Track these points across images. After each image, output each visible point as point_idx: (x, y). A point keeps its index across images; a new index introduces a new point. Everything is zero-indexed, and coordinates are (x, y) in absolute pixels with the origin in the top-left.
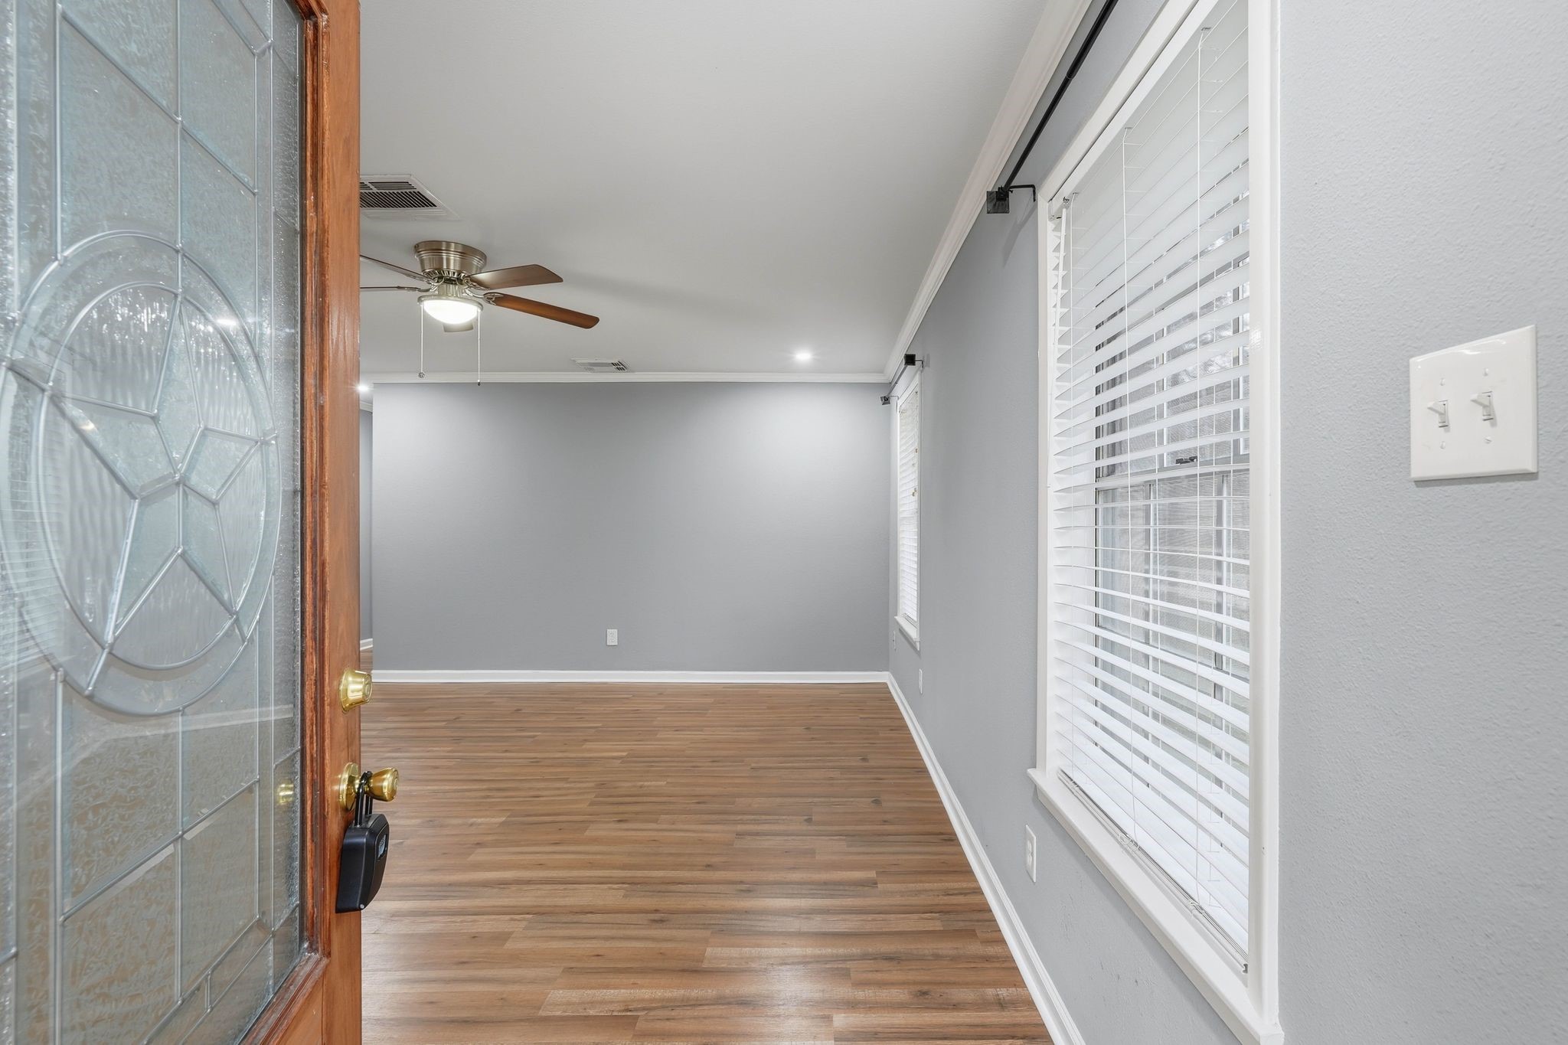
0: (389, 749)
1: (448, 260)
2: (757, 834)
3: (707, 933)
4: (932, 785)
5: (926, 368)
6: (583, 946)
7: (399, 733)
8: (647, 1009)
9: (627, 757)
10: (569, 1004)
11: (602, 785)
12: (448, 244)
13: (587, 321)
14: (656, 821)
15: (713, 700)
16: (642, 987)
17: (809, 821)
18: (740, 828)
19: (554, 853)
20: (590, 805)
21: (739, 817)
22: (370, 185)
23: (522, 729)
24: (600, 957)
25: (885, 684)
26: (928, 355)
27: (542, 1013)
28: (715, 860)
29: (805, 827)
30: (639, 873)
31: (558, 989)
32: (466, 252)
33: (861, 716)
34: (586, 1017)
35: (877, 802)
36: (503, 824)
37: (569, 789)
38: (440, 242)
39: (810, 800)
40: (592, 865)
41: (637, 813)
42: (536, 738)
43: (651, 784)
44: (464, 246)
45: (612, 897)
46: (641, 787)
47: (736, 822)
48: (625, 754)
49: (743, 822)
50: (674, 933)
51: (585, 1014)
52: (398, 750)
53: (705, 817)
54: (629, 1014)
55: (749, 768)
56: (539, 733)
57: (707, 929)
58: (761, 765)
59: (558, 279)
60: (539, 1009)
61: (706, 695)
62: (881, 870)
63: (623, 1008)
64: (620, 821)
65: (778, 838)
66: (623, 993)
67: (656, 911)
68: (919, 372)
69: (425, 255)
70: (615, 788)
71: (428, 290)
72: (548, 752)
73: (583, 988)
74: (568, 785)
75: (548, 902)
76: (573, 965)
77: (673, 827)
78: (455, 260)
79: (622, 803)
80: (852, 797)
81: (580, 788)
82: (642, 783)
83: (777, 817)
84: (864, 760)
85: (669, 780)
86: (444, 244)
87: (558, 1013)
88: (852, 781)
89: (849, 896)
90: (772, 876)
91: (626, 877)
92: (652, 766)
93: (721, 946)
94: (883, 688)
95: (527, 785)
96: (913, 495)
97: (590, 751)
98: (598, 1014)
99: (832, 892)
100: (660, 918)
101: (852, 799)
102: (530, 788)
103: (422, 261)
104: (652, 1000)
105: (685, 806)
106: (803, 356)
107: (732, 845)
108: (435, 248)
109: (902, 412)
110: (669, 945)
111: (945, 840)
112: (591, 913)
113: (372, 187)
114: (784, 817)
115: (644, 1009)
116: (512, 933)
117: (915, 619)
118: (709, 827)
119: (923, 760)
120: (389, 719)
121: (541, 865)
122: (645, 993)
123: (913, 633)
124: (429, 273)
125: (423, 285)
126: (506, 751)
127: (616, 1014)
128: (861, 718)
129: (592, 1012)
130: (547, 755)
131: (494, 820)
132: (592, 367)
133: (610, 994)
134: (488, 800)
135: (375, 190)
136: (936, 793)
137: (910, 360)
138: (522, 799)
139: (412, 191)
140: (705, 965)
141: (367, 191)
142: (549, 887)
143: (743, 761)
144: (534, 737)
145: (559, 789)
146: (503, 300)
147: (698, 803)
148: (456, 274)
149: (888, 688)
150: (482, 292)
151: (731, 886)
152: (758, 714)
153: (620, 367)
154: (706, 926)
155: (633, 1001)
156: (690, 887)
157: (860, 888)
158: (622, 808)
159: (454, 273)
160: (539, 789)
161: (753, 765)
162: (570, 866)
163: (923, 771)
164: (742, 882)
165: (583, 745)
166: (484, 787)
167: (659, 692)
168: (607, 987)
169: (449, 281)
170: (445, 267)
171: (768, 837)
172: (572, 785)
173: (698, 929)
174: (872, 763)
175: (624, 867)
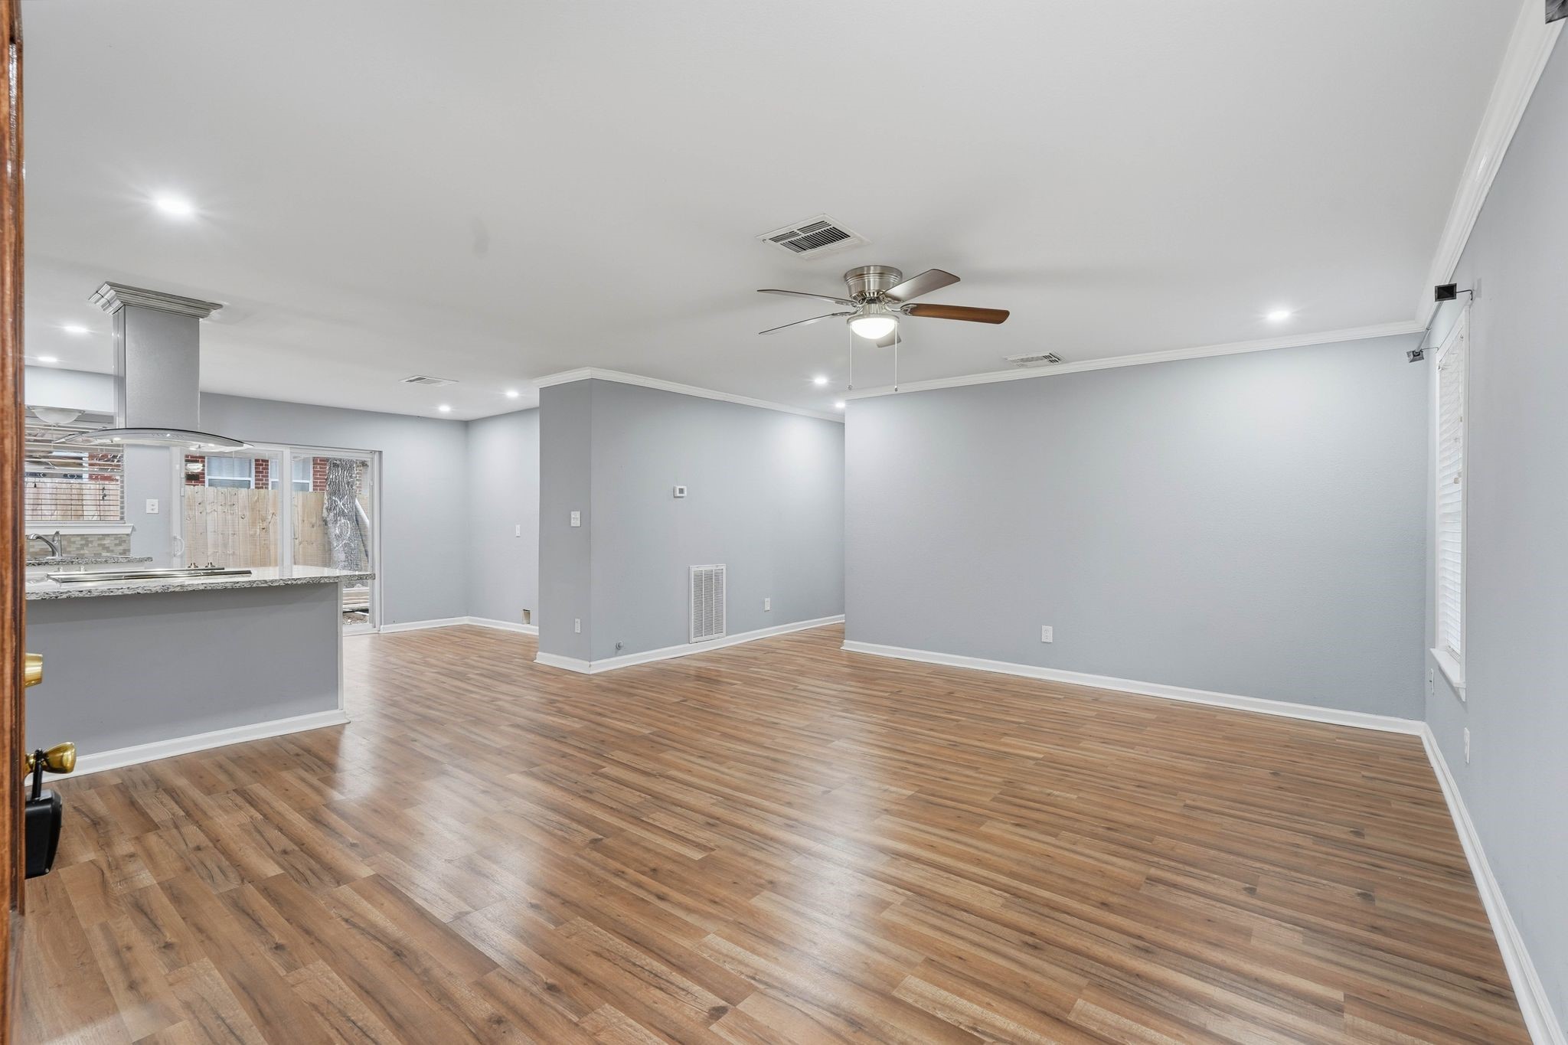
0: (840, 708)
1: (869, 282)
2: (1175, 886)
3: (1083, 982)
4: (1477, 900)
5: (1477, 300)
6: (948, 942)
7: (852, 696)
8: (996, 1039)
9: (1041, 759)
10: (921, 996)
11: (1010, 782)
12: (869, 267)
13: (998, 316)
14: (1055, 836)
15: (1155, 716)
16: (996, 1011)
17: (1251, 891)
18: (1153, 871)
19: (948, 839)
20: (993, 800)
21: (1156, 859)
22: (798, 232)
23: (951, 712)
24: (962, 961)
25: (1419, 738)
26: (1479, 281)
27: (895, 993)
28: (1113, 900)
29: (1243, 898)
30: (1025, 887)
31: (916, 976)
32: (884, 272)
33: (1363, 773)
34: (934, 1017)
35: (1367, 897)
36: (910, 797)
37: (975, 778)
38: (862, 268)
39: (1258, 865)
40: (979, 862)
41: (1038, 822)
42: (959, 723)
43: (1060, 794)
44: (883, 267)
45: (990, 901)
46: (1049, 795)
47: (1150, 864)
48: (1041, 756)
49: (1158, 866)
50: (1046, 966)
51: (934, 1013)
52: (846, 711)
53: (1113, 847)
54: (976, 1034)
55: (1182, 804)
56: (964, 719)
57: (1086, 977)
58: (1199, 804)
59: (957, 279)
60: (894, 987)
61: (1147, 709)
62: (1356, 996)
63: (971, 1025)
64: (1017, 825)
65: (1202, 899)
66: (975, 1009)
67: (1032, 934)
68: (1467, 307)
69: (852, 282)
70: (1022, 789)
71: (856, 313)
72: (966, 738)
73: (938, 986)
74: (977, 775)
75: (929, 885)
76: (935, 957)
77: (1074, 847)
78: (875, 281)
79: (1025, 807)
80: (1326, 879)
81: (987, 781)
82: (1052, 791)
83: (1207, 874)
84: (1358, 834)
85: (1081, 795)
86: (866, 268)
87: (910, 1001)
88: (1331, 858)
89: (1292, 1011)
90: (1182, 944)
91: (1010, 886)
92: (1067, 776)
93: (1097, 1005)
94: (1415, 743)
95: (941, 766)
96: (1456, 481)
97: (1006, 745)
98: (945, 1019)
99: (1266, 996)
100: (1036, 944)
101: (1325, 882)
102: (942, 770)
103: (850, 287)
104: (1004, 1031)
105: (1094, 828)
106: (1279, 315)
107: (1139, 889)
108: (860, 273)
109: (1442, 369)
110: (1037, 978)
111: (1486, 991)
112: (966, 911)
113: (800, 233)
114: (1216, 876)
115: (991, 1036)
116: (893, 903)
117: (1458, 651)
118: (1114, 859)
119: (1465, 858)
120: (848, 683)
121: (932, 847)
122: (1000, 1021)
123: (1455, 673)
124: (855, 298)
125: (850, 308)
126: (931, 730)
127: (963, 1028)
128: (1363, 776)
129: (940, 1015)
130: (965, 741)
131: (904, 792)
132: (1025, 362)
133: (963, 1003)
134: (905, 772)
135: (803, 235)
136: (1482, 914)
137: (1446, 292)
138: (933, 778)
139: (828, 228)
140: (1071, 1018)
141: (798, 238)
142: (934, 871)
143: (1176, 795)
144: (957, 721)
145: (967, 776)
146: (918, 310)
147: (1109, 829)
148: (876, 294)
149: (1421, 744)
150: (898, 307)
151: (1125, 936)
152: (1210, 742)
153: (1053, 359)
154: (1084, 973)
155: (983, 1022)
156: (1075, 921)
157: (1310, 1006)
158: (1024, 812)
159: (874, 293)
160: (950, 772)
161: (1188, 802)
162: (957, 856)
163: (1464, 874)
164: (1140, 937)
165: (1001, 738)
166: (904, 759)
167: (1096, 696)
168: (961, 995)
169: (872, 301)
170: (867, 289)
171: (1190, 895)
172: (981, 776)
173: (1073, 972)
174: (1368, 841)
175: (1012, 875)
